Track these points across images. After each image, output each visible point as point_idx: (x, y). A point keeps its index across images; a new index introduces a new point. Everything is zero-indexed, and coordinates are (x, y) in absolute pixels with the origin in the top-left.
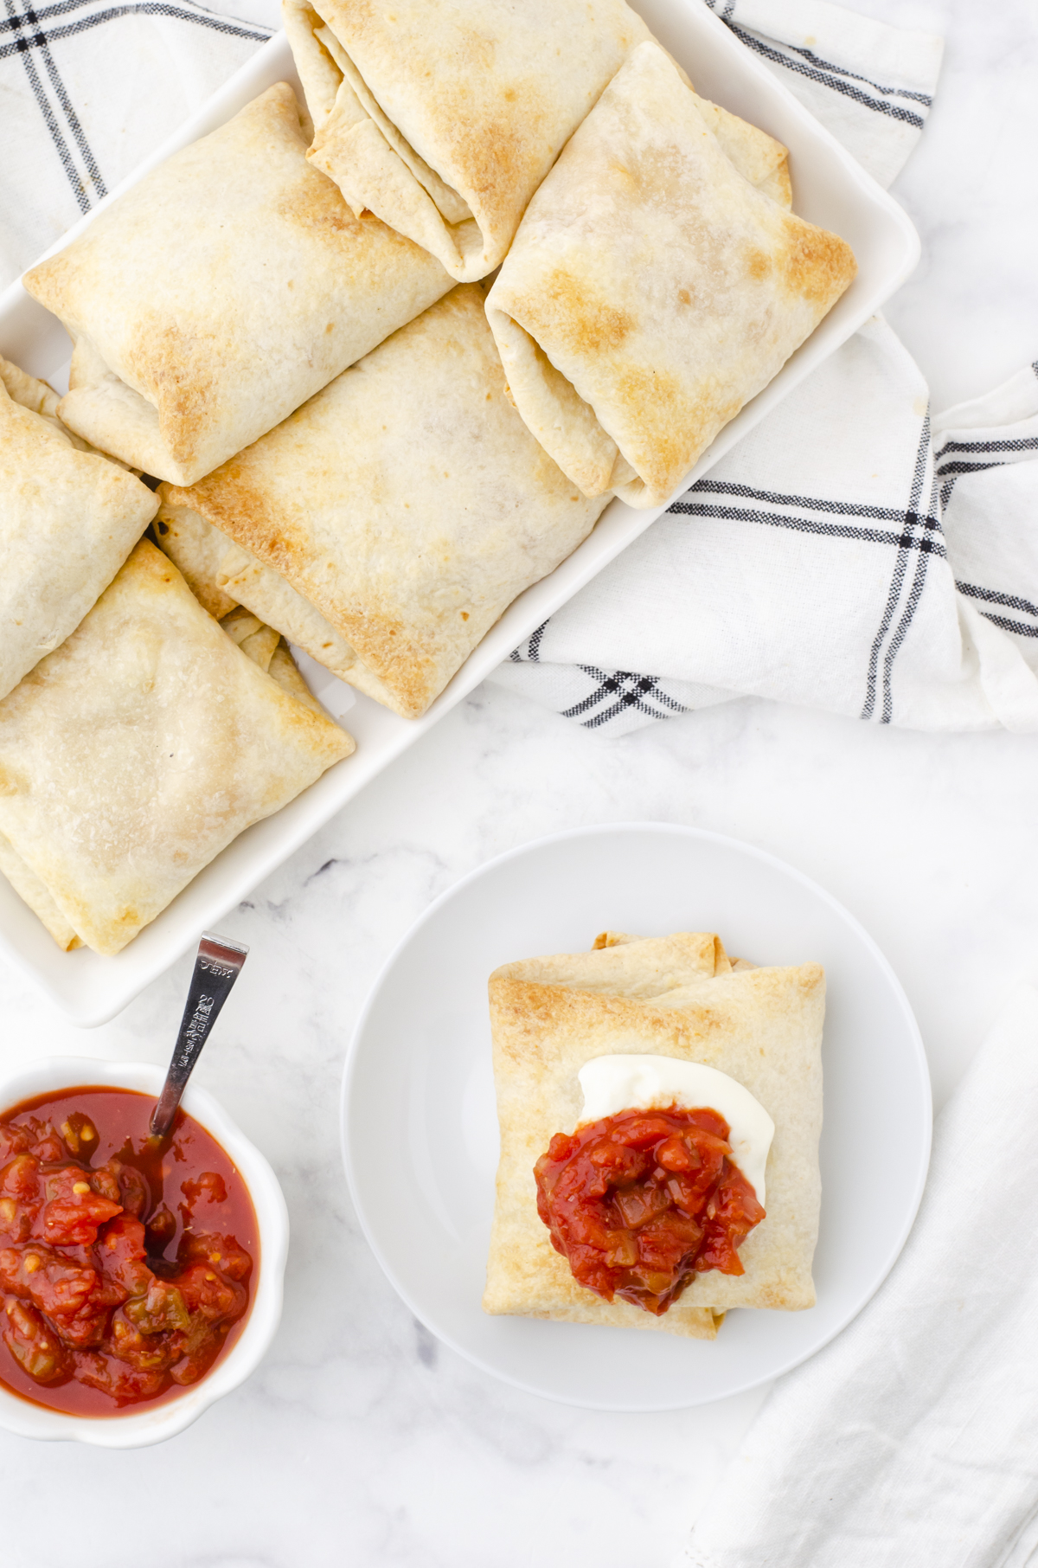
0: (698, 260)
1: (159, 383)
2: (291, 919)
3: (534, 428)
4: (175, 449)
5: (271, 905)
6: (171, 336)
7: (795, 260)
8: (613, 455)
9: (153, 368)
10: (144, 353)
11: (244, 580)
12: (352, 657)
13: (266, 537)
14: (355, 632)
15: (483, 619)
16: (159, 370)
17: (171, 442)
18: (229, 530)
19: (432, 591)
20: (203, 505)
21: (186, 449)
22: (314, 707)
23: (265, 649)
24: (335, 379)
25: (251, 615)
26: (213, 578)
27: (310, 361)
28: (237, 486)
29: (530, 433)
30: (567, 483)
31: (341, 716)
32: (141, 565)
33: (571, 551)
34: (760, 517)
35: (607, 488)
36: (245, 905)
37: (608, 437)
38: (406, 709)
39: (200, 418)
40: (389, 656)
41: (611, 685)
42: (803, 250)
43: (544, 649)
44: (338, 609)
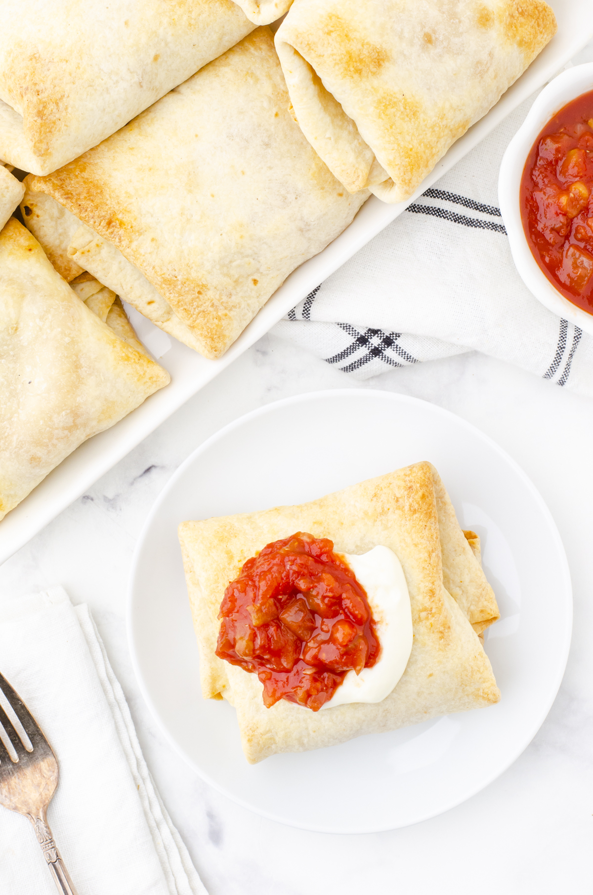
0: (440, 11)
1: (24, 95)
2: (121, 510)
3: (310, 138)
4: (35, 146)
5: (106, 499)
6: (34, 60)
7: (512, 16)
8: (370, 161)
9: (19, 84)
10: (14, 73)
11: (89, 251)
12: (169, 312)
13: (104, 216)
14: (171, 291)
15: (269, 284)
16: (25, 86)
17: (31, 140)
18: (76, 211)
19: (231, 262)
20: (57, 191)
21: (44, 146)
22: (140, 350)
23: (104, 305)
24: (160, 99)
25: (94, 279)
26: (65, 250)
27: (140, 83)
28: (83, 178)
29: (308, 143)
30: (336, 182)
31: (161, 357)
32: (10, 238)
33: (337, 235)
34: (482, 225)
35: (364, 186)
36: (86, 498)
37: (367, 146)
38: (209, 351)
39: (54, 123)
40: (197, 311)
41: (363, 340)
42: (518, 9)
43: (314, 310)
44: (158, 273)
